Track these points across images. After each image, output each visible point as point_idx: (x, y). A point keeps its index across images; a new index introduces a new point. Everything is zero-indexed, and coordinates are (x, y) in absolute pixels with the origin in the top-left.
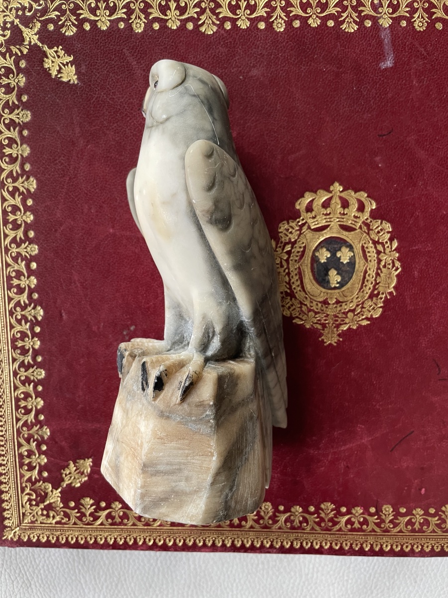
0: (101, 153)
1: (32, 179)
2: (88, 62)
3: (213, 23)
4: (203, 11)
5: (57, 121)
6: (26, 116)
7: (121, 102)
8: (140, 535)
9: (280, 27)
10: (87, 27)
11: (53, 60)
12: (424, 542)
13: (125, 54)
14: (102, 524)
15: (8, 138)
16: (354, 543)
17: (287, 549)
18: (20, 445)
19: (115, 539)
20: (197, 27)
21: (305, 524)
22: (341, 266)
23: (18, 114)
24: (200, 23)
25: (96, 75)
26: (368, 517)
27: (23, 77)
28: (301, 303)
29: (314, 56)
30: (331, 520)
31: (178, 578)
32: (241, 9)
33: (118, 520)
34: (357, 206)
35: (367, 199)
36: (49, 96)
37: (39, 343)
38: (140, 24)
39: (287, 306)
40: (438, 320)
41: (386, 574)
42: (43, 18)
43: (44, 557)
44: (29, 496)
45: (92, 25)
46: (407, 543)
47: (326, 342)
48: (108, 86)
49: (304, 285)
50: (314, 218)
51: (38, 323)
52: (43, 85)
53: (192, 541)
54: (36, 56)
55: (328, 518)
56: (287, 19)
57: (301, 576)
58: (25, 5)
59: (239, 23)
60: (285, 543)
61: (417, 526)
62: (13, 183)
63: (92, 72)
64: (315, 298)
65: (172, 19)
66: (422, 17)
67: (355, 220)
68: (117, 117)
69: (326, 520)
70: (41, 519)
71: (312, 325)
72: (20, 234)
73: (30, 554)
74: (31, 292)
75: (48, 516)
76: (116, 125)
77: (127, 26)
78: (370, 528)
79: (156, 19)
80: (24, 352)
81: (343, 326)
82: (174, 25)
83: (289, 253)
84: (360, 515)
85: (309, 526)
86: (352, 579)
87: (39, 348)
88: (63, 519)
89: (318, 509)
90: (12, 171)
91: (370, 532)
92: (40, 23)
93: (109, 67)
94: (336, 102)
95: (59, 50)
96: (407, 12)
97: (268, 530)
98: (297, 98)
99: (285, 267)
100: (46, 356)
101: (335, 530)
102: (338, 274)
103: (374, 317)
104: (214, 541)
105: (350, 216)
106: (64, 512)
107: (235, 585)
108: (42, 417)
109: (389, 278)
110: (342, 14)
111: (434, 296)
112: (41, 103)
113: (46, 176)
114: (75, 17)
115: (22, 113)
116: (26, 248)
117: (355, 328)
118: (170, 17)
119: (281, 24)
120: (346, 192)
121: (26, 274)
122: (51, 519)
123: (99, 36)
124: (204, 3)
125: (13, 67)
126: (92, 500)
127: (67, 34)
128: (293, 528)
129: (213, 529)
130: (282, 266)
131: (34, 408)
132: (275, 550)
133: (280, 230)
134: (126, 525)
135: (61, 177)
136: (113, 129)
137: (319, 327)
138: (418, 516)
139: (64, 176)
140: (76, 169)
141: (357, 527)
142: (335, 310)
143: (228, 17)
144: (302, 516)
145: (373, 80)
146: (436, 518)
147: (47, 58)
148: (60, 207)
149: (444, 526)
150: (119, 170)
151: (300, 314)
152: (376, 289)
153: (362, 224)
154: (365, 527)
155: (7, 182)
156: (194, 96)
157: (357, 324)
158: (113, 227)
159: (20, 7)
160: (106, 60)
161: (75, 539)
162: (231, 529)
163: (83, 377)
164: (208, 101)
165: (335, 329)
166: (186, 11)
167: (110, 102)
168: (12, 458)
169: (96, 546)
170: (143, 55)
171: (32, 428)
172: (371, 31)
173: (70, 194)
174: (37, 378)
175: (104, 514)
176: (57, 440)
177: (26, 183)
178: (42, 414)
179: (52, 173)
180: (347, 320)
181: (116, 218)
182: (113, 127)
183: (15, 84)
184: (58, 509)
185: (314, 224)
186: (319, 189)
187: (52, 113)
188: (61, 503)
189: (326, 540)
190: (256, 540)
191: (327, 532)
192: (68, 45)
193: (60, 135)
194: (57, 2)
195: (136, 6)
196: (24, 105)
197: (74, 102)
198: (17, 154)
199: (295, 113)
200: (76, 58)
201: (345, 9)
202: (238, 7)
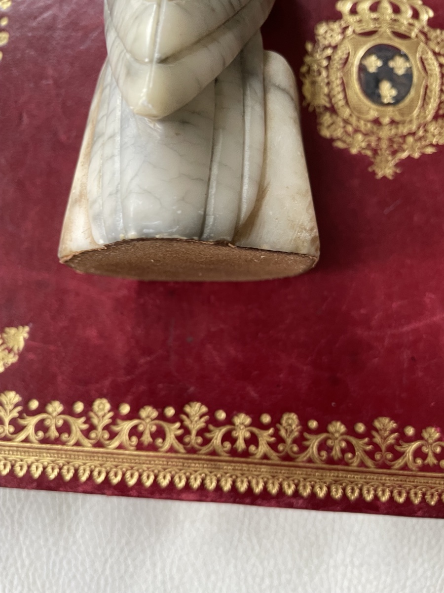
8: (85, 464)
14: (26, 440)
16: (429, 493)
17: (321, 500)
19: (45, 468)
21: (350, 455)
22: (395, 77)
28: (345, 121)
30: (391, 449)
33: (53, 433)
34: (411, 13)
35: (422, 6)
39: (327, 124)
47: (378, 174)
50: (359, 21)
53: (168, 478)
55: (386, 444)
60: (317, 488)
64: (362, 116)
67: (410, 27)
69: (384, 449)
71: (359, 151)
81: (400, 153)
84: (435, 441)
85: (355, 459)
89: (371, 429)
97: (291, 463)
101: (397, 466)
102: (392, 87)
103: (440, 143)
104: (203, 480)
105: (403, 23)
117: (416, 156)
126: (18, 395)
128: (330, 461)
129: (204, 457)
132: (301, 501)
134: (64, 443)
141: (431, 464)
142: (389, 132)
144: (344, 440)
153: (418, 33)
154: (443, 463)
157: (420, 151)
162: (231, 459)
169: (11, 481)
185: (359, 28)
190: (270, 481)
191: (385, 471)
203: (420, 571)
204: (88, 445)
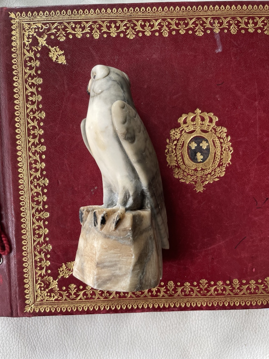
0: (78, 98)
1: (43, 112)
2: (71, 54)
3: (133, 34)
4: (128, 28)
5: (56, 83)
6: (40, 81)
8: (102, 305)
9: (166, 35)
10: (71, 37)
11: (54, 53)
12: (257, 299)
13: (90, 49)
14: (81, 299)
15: (30, 92)
16: (220, 302)
17: (183, 308)
18: (35, 256)
19: (88, 307)
20: (125, 36)
21: (192, 293)
22: (203, 150)
23: (36, 80)
24: (127, 34)
25: (76, 60)
26: (225, 287)
27: (38, 62)
28: (183, 171)
29: (183, 48)
30: (206, 289)
31: (122, 338)
32: (146, 27)
33: (90, 296)
34: (208, 120)
35: (213, 116)
36: (52, 71)
37: (46, 198)
38: (97, 35)
39: (176, 173)
40: (253, 176)
41: (239, 328)
42: (48, 33)
43: (44, 330)
44: (40, 285)
45: (73, 36)
46: (248, 300)
47: (197, 191)
48: (82, 65)
49: (184, 161)
50: (187, 127)
51: (46, 187)
52: (49, 65)
53: (131, 306)
54: (45, 51)
55: (204, 288)
56: (169, 31)
57: (191, 333)
58: (39, 26)
59: (146, 33)
60: (182, 304)
61: (252, 290)
62: (33, 114)
63: (73, 58)
64: (190, 168)
65: (113, 32)
66: (234, 28)
67: (208, 127)
69: (204, 290)
70: (46, 298)
71: (189, 182)
72: (37, 140)
73: (36, 329)
74: (42, 170)
75: (50, 296)
77: (91, 36)
78: (227, 293)
79: (105, 32)
80: (38, 203)
81: (205, 182)
82: (114, 35)
84: (221, 285)
85: (194, 294)
86: (220, 333)
87: (46, 201)
88: (59, 297)
89: (199, 283)
90: (32, 109)
91: (228, 295)
92: (47, 35)
93: (82, 56)
94: (195, 69)
95: (57, 48)
96: (227, 25)
97: (172, 297)
98: (176, 68)
99: (174, 152)
100: (50, 205)
101: (208, 295)
102: (201, 155)
103: (221, 176)
104: (143, 306)
105: (205, 125)
106: (60, 293)
107: (154, 341)
108: (48, 239)
109: (227, 156)
110: (196, 28)
111: (250, 164)
112: (48, 74)
113: (50, 110)
114: (65, 32)
115: (38, 79)
116: (39, 148)
117: (212, 182)
118: (111, 31)
119: (166, 33)
120: (203, 113)
121: (40, 161)
122: (52, 297)
123: (77, 41)
124: (128, 24)
125: (33, 57)
126: (75, 285)
127: (60, 40)
128: (186, 295)
129: (142, 298)
130: (173, 152)
131: (43, 234)
132: (177, 309)
133: (171, 134)
134: (94, 299)
136: (84, 86)
137: (193, 183)
138: (252, 285)
139: (59, 110)
140: (66, 106)
141: (220, 293)
142: (201, 174)
143: (140, 30)
144: (190, 288)
145: (212, 58)
146: (262, 286)
147: (51, 52)
148: (57, 126)
149: (267, 290)
151: (183, 177)
152: (221, 162)
153: (212, 129)
154: (224, 292)
155: (30, 114)
156: (114, 81)
157: (213, 180)
159: (37, 27)
160: (80, 53)
161: (65, 309)
162: (152, 298)
163: (70, 216)
164: (121, 83)
165: (202, 184)
166: (119, 28)
167: (83, 73)
168: (31, 263)
169: (78, 313)
170: (99, 50)
171: (42, 245)
172: (210, 35)
173: (63, 119)
174: (45, 217)
175: (81, 293)
176: (56, 251)
177: (40, 114)
178: (48, 237)
179: (54, 109)
180: (207, 179)
182: (84, 85)
183: (34, 65)
184: (56, 291)
185: (187, 130)
186: (189, 112)
187: (53, 79)
188: (58, 288)
189: (204, 301)
190: (166, 304)
191: (204, 296)
192: (61, 46)
193: (57, 90)
194: (55, 25)
195: (95, 26)
196: (39, 76)
197: (65, 74)
198: (35, 100)
199: (175, 75)
200: (65, 52)
201: (197, 25)
202: (145, 25)
203: (223, 320)
204: (102, 299)
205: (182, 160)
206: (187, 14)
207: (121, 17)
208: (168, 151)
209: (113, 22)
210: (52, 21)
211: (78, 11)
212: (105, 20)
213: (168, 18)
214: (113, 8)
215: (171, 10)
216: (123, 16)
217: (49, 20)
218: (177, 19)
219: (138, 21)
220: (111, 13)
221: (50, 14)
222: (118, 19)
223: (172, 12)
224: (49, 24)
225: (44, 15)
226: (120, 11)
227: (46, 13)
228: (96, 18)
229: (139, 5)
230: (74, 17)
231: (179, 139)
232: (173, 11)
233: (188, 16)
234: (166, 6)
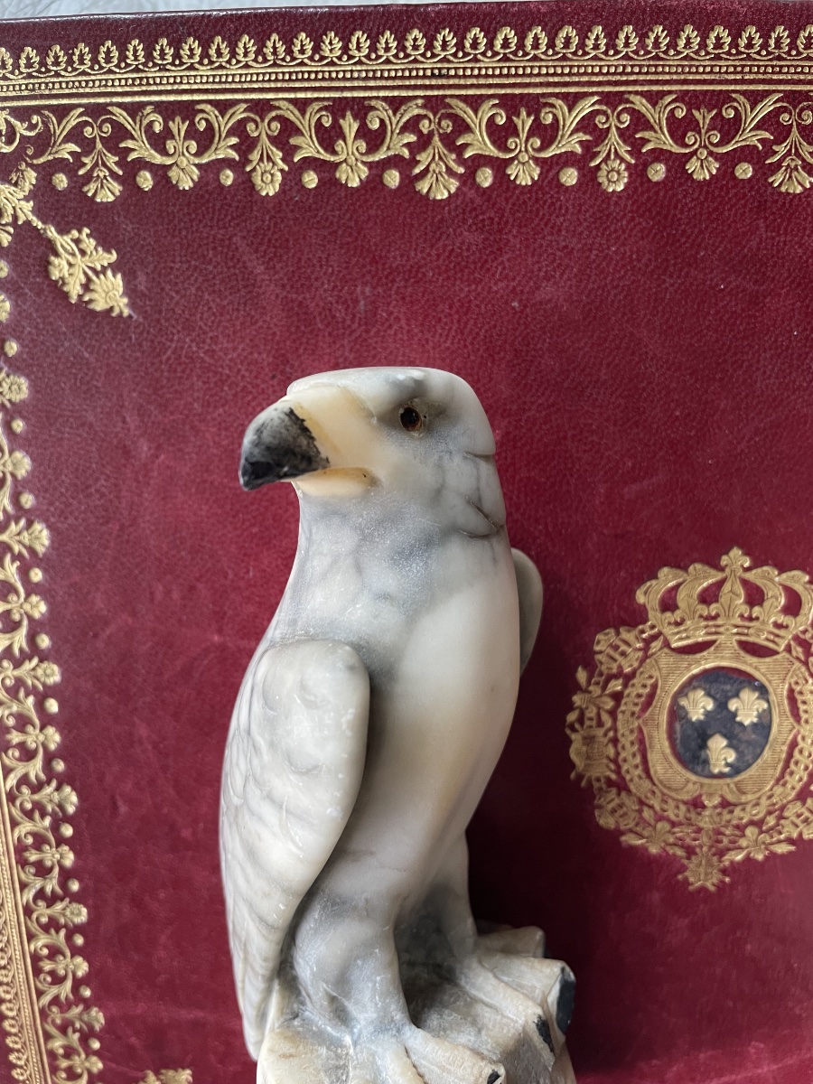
0: (188, 474)
1: (38, 526)
2: (151, 267)
3: (450, 171)
4: (424, 142)
5: (88, 402)
6: (17, 389)
7: (231, 360)
9: (615, 181)
10: (146, 181)
11: (72, 260)
13: (237, 248)
18: (48, 1037)
20: (409, 181)
22: (737, 730)
24: (417, 171)
25: (172, 298)
27: (4, 300)
28: (641, 803)
29: (698, 253)
32: (518, 136)
34: (783, 601)
35: (808, 586)
36: (67, 344)
37: (71, 856)
38: (272, 175)
39: (610, 807)
42: (41, 160)
45: (158, 178)
47: (692, 884)
48: (201, 323)
49: (650, 764)
50: (677, 624)
51: (68, 819)
52: (51, 319)
54: (32, 251)
56: (633, 162)
59: (512, 171)
63: (162, 289)
64: (673, 794)
65: (349, 161)
67: (777, 631)
68: (223, 394)
71: (663, 849)
72: (20, 640)
74: (49, 758)
76: (221, 410)
77: (240, 181)
79: (310, 163)
80: (42, 870)
81: (733, 853)
83: (618, 697)
87: (72, 866)
92: (35, 171)
93: (201, 279)
94: (746, 364)
95: (84, 236)
98: (651, 354)
99: (608, 726)
100: (88, 882)
102: (730, 746)
103: (806, 837)
105: (764, 623)
108: (87, 993)
110: (774, 148)
112: (48, 360)
113: (69, 521)
114: (117, 159)
115: (8, 381)
116: (33, 670)
117: (760, 857)
118: (342, 157)
119: (619, 173)
120: (759, 570)
121: (37, 722)
123: (174, 205)
124: (426, 122)
127: (99, 198)
130: (600, 724)
131: (70, 976)
133: (597, 648)
135: (102, 524)
136: (214, 419)
137: (680, 852)
139: (107, 522)
140: (135, 507)
142: (717, 820)
143: (485, 156)
147: (57, 255)
148: (102, 587)
150: (231, 509)
151: (637, 825)
153: (792, 643)
157: (767, 849)
158: (220, 631)
160: (193, 263)
163: (167, 924)
165: (715, 858)
166: (382, 142)
167: (207, 359)
168: (34, 1056)
170: (280, 251)
171: (70, 1008)
173: (124, 560)
174: (72, 921)
176: (119, 1033)
177: (25, 534)
178: (88, 987)
179: (82, 516)
180: (743, 842)
181: (225, 613)
182: (215, 415)
185: (677, 637)
186: (693, 560)
187: (75, 384)
192: (104, 224)
193: (96, 432)
194: (73, 120)
195: (263, 131)
196: (10, 366)
197: (125, 359)
198: (3, 473)
199: (644, 389)
200: (122, 258)
201: (782, 134)
202: (511, 129)
205: (638, 760)
206: (735, 73)
207: (390, 83)
208: (581, 720)
209: (352, 109)
210: (54, 102)
211: (176, 44)
212: (309, 95)
213: (636, 93)
214: (352, 34)
215: (656, 44)
216: (400, 74)
217: (42, 97)
218: (681, 97)
219: (475, 103)
220: (340, 58)
221: (45, 65)
222: (374, 94)
223: (657, 58)
224: (42, 115)
225: (19, 67)
226: (387, 49)
227: (28, 58)
228: (267, 85)
229: (485, 15)
230: (161, 78)
231: (633, 675)
232: (665, 52)
233: (743, 82)
234: (629, 24)
